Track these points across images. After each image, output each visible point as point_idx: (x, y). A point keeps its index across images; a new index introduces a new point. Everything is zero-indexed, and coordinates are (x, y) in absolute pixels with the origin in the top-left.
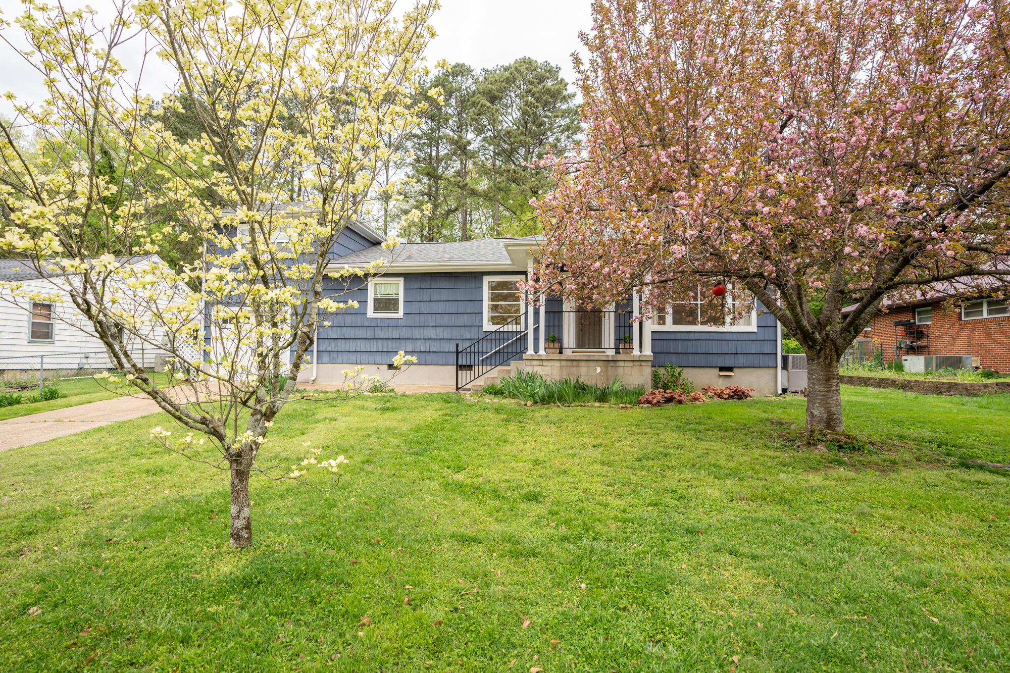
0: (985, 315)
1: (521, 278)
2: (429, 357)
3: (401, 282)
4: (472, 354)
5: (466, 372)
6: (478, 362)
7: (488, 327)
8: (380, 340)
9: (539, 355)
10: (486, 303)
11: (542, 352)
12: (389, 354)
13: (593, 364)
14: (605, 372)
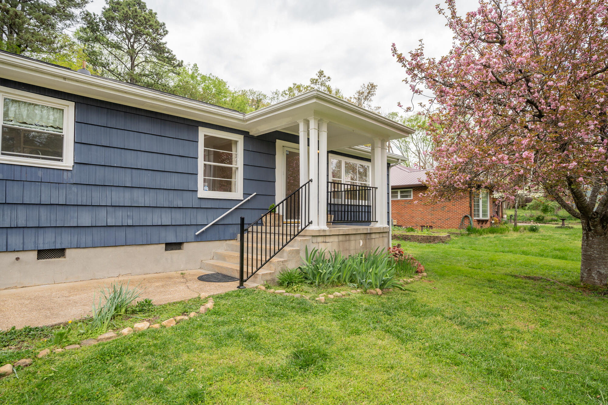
0: (399, 198)
1: (240, 139)
2: (121, 234)
3: (69, 108)
4: (184, 228)
5: (174, 254)
6: (191, 236)
7: (203, 192)
8: (20, 207)
9: (324, 231)
10: (201, 162)
11: (323, 226)
12: (41, 231)
13: (358, 237)
14: (365, 245)
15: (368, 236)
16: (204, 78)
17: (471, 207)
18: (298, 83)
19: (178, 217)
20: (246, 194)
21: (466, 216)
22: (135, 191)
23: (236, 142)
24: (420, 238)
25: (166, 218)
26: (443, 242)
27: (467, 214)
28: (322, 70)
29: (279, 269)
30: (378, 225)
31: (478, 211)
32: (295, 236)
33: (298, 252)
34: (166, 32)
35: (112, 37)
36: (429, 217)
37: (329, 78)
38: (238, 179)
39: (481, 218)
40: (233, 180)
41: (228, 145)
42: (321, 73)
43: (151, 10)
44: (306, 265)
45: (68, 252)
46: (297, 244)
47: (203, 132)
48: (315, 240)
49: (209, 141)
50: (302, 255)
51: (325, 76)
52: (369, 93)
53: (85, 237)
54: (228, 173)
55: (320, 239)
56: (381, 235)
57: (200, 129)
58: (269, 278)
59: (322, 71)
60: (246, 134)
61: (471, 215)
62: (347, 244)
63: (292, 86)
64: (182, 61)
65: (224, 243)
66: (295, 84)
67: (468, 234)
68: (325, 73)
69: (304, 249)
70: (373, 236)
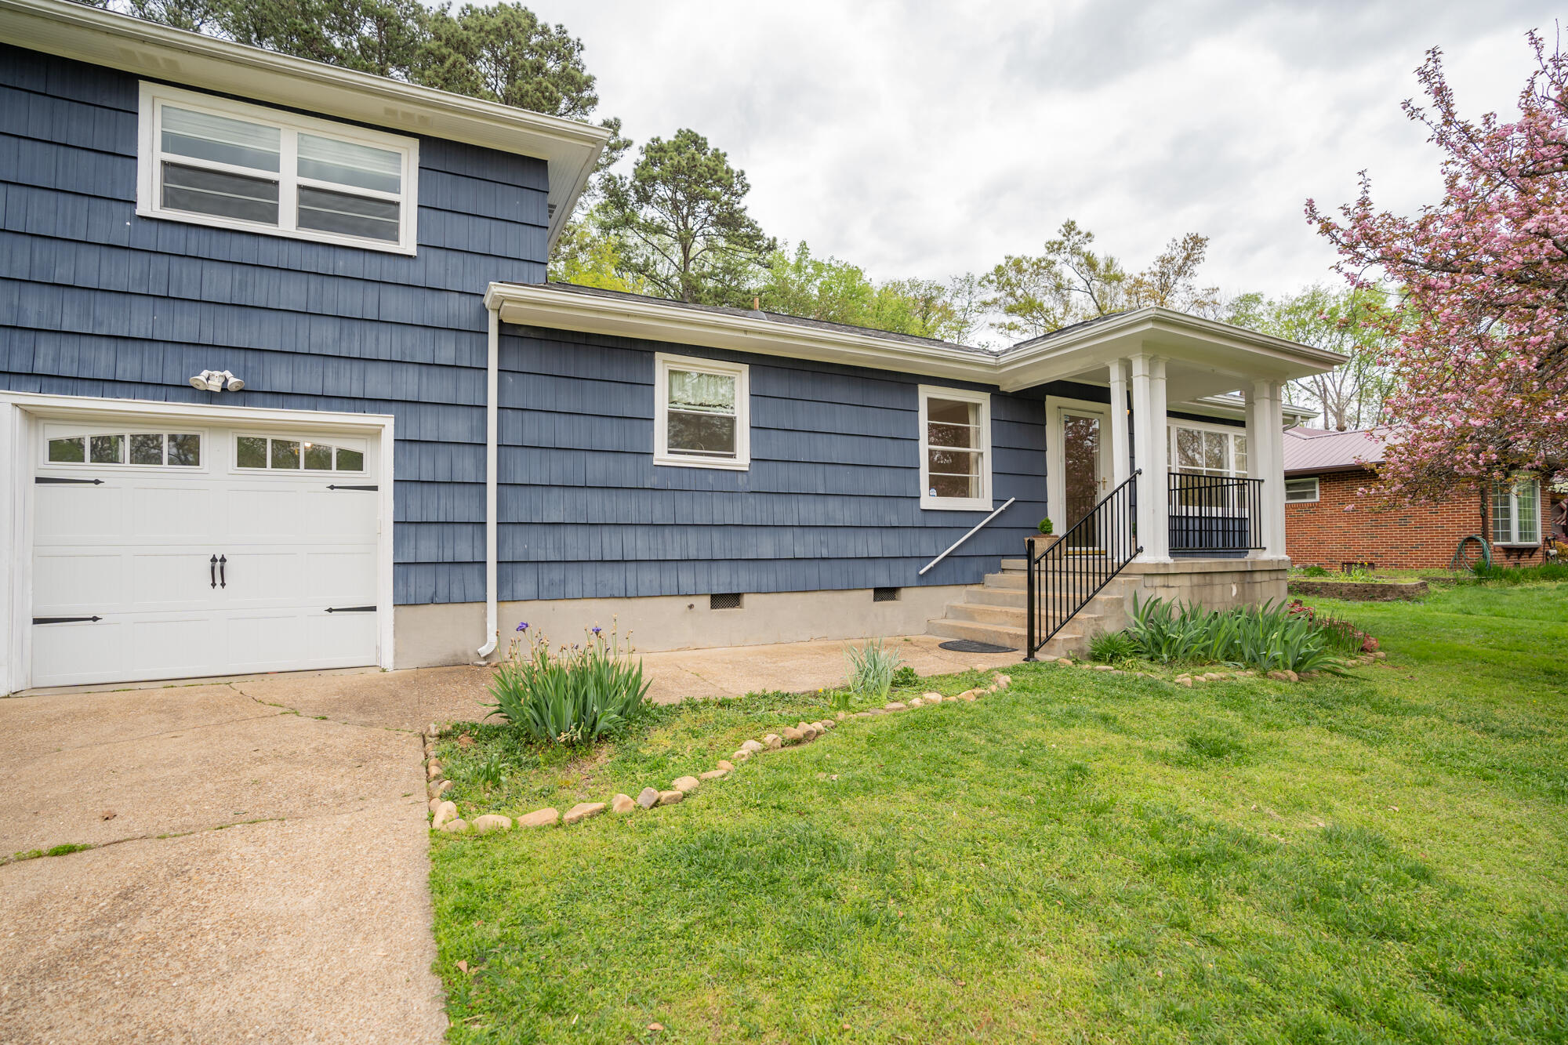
1: (983, 399)
2: (812, 572)
4: (901, 562)
5: (886, 606)
6: (912, 578)
7: (929, 500)
8: (690, 529)
9: (1166, 565)
10: (924, 446)
11: (1164, 557)
12: (714, 565)
13: (1228, 578)
14: (1241, 594)
15: (1248, 577)
16: (818, 266)
17: (1484, 517)
18: (1017, 255)
19: (891, 545)
20: (997, 502)
21: (1470, 539)
22: (830, 499)
23: (977, 406)
24: (1344, 590)
25: (874, 545)
26: (1408, 599)
27: (1475, 531)
28: (1071, 219)
29: (1090, 632)
30: (1265, 556)
31: (1507, 525)
32: (1114, 574)
33: (1120, 602)
34: (746, 188)
35: (649, 213)
36: (1365, 542)
37: (1088, 235)
38: (983, 474)
39: (1515, 541)
40: (972, 476)
41: (962, 411)
42: (1070, 227)
43: (717, 150)
44: (1137, 628)
45: (747, 599)
46: (1118, 589)
47: (925, 393)
48: (1149, 581)
49: (938, 410)
50: (1128, 607)
51: (1079, 233)
52: (1187, 258)
53: (768, 577)
54: (962, 463)
55: (1158, 581)
56: (1274, 576)
57: (921, 387)
58: (1074, 646)
59: (1073, 223)
60: (992, 389)
61: (1485, 535)
62: (1207, 590)
63: (1003, 262)
64: (775, 240)
65: (963, 590)
66: (1010, 258)
67: (1479, 582)
68: (1079, 226)
69: (1130, 597)
70: (1258, 577)
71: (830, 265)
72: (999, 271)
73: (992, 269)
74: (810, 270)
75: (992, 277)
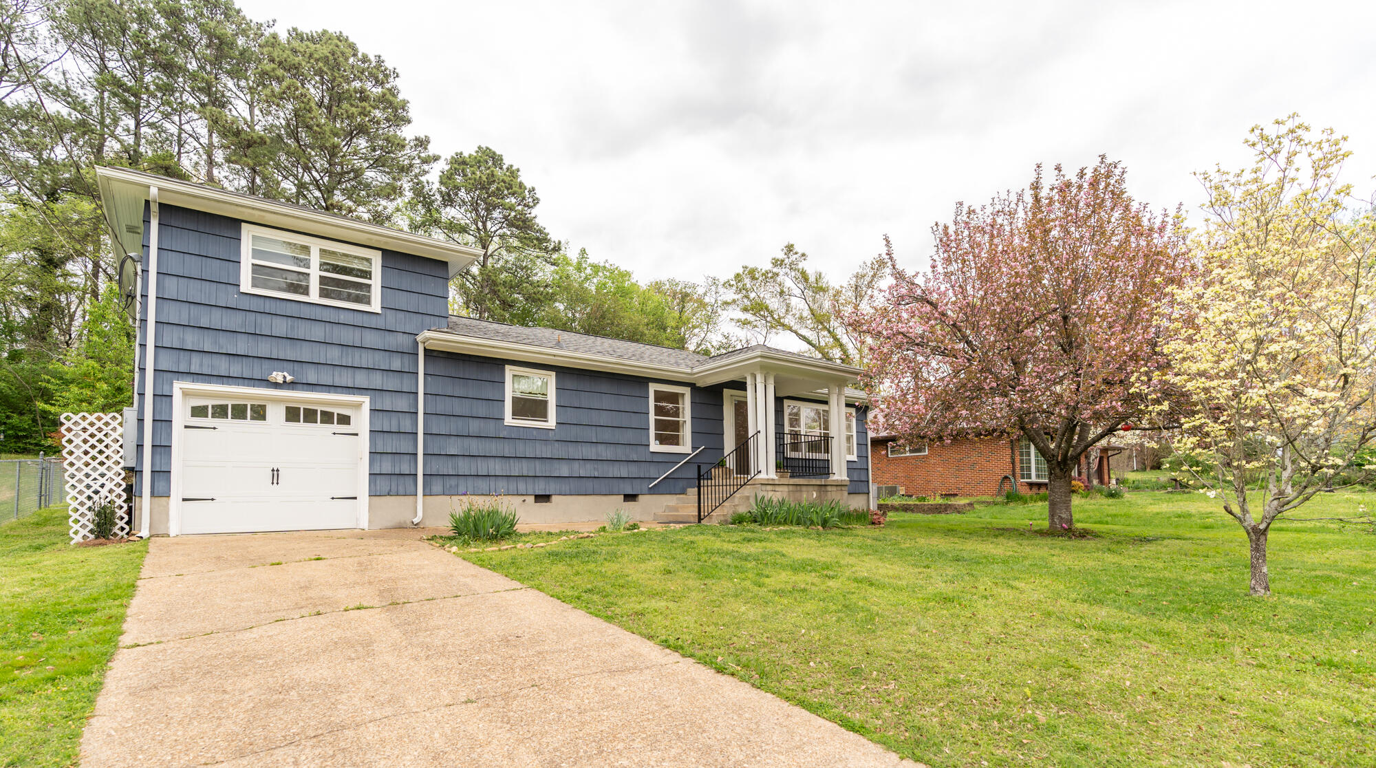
0: (908, 454)
1: (687, 391)
2: (589, 484)
3: (552, 378)
4: (639, 480)
5: (631, 504)
6: (645, 490)
7: (655, 446)
8: (524, 460)
9: (773, 480)
10: (652, 417)
11: (773, 475)
12: (536, 479)
13: (811, 488)
14: (819, 497)
15: (823, 488)
16: (596, 269)
17: (1013, 463)
18: (751, 265)
19: (634, 470)
20: (694, 448)
21: (1006, 477)
22: (599, 445)
23: (683, 395)
25: (623, 471)
26: (959, 512)
27: (1008, 473)
28: (791, 243)
29: (731, 512)
30: (835, 477)
31: (1029, 468)
33: (748, 498)
34: (537, 201)
35: (451, 213)
36: (953, 480)
37: (803, 255)
38: (687, 432)
39: (1034, 479)
40: (681, 434)
41: (674, 398)
42: (790, 248)
43: (511, 166)
44: (754, 510)
45: (554, 498)
46: (747, 491)
47: (653, 388)
48: (764, 488)
49: (660, 396)
50: (752, 501)
51: (796, 253)
52: (874, 276)
53: (565, 487)
54: (676, 426)
55: (769, 488)
56: (839, 488)
58: (722, 518)
59: (792, 246)
60: (692, 386)
61: (1014, 475)
62: (798, 494)
63: (740, 271)
64: (560, 243)
65: (675, 497)
66: (746, 267)
67: (1007, 503)
68: (797, 248)
69: (754, 495)
70: (829, 488)
71: (604, 267)
72: (738, 277)
73: (732, 276)
74: (589, 271)
75: (732, 283)
